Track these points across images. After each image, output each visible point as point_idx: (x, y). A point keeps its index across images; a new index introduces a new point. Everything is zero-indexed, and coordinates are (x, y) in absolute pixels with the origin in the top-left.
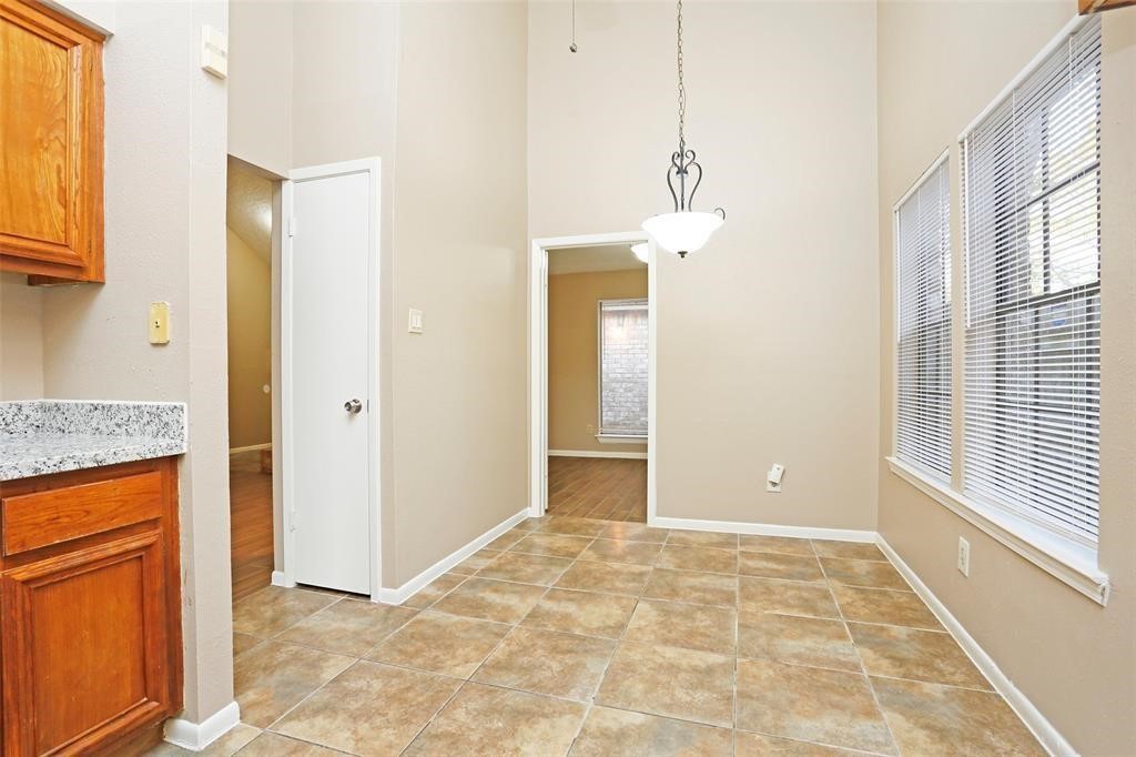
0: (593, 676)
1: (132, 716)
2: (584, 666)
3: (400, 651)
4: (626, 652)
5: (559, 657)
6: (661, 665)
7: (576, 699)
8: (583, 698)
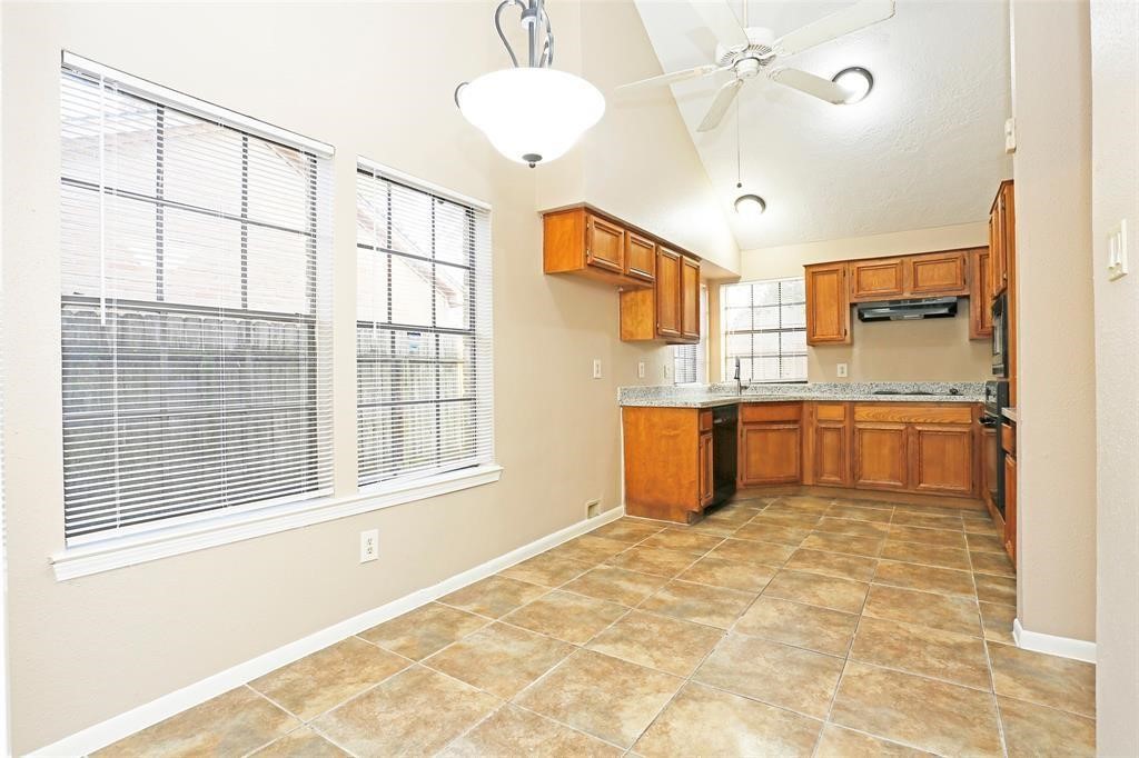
0: (725, 649)
2: (733, 658)
4: (686, 665)
5: (759, 671)
6: (658, 649)
7: (741, 635)
8: (736, 636)
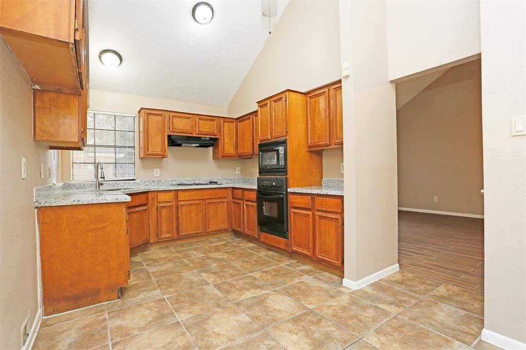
1: (334, 261)
3: (361, 322)
